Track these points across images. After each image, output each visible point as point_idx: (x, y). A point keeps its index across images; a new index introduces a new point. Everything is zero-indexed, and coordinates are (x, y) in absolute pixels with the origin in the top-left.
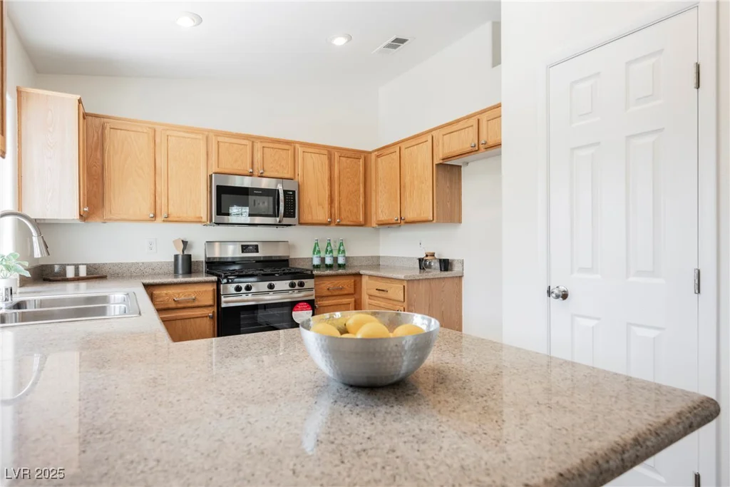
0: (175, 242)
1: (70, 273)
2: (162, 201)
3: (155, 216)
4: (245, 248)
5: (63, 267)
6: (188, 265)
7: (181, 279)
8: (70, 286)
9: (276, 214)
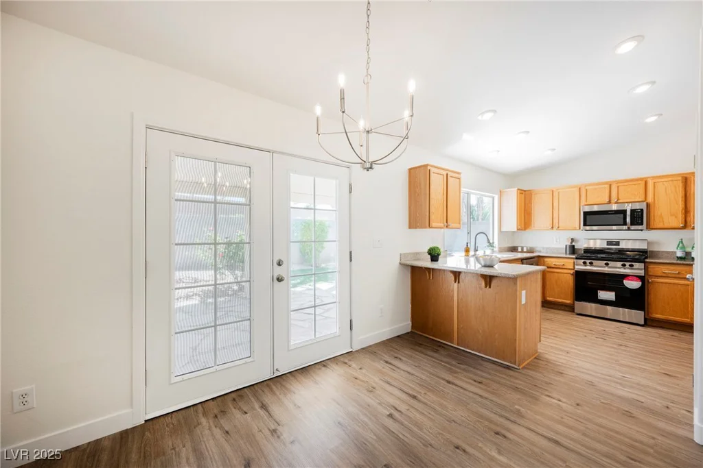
0: (568, 239)
1: (520, 249)
2: (556, 221)
3: (552, 228)
4: (609, 243)
5: (517, 247)
6: (573, 250)
7: (568, 256)
8: (519, 254)
9: (625, 224)
